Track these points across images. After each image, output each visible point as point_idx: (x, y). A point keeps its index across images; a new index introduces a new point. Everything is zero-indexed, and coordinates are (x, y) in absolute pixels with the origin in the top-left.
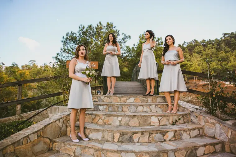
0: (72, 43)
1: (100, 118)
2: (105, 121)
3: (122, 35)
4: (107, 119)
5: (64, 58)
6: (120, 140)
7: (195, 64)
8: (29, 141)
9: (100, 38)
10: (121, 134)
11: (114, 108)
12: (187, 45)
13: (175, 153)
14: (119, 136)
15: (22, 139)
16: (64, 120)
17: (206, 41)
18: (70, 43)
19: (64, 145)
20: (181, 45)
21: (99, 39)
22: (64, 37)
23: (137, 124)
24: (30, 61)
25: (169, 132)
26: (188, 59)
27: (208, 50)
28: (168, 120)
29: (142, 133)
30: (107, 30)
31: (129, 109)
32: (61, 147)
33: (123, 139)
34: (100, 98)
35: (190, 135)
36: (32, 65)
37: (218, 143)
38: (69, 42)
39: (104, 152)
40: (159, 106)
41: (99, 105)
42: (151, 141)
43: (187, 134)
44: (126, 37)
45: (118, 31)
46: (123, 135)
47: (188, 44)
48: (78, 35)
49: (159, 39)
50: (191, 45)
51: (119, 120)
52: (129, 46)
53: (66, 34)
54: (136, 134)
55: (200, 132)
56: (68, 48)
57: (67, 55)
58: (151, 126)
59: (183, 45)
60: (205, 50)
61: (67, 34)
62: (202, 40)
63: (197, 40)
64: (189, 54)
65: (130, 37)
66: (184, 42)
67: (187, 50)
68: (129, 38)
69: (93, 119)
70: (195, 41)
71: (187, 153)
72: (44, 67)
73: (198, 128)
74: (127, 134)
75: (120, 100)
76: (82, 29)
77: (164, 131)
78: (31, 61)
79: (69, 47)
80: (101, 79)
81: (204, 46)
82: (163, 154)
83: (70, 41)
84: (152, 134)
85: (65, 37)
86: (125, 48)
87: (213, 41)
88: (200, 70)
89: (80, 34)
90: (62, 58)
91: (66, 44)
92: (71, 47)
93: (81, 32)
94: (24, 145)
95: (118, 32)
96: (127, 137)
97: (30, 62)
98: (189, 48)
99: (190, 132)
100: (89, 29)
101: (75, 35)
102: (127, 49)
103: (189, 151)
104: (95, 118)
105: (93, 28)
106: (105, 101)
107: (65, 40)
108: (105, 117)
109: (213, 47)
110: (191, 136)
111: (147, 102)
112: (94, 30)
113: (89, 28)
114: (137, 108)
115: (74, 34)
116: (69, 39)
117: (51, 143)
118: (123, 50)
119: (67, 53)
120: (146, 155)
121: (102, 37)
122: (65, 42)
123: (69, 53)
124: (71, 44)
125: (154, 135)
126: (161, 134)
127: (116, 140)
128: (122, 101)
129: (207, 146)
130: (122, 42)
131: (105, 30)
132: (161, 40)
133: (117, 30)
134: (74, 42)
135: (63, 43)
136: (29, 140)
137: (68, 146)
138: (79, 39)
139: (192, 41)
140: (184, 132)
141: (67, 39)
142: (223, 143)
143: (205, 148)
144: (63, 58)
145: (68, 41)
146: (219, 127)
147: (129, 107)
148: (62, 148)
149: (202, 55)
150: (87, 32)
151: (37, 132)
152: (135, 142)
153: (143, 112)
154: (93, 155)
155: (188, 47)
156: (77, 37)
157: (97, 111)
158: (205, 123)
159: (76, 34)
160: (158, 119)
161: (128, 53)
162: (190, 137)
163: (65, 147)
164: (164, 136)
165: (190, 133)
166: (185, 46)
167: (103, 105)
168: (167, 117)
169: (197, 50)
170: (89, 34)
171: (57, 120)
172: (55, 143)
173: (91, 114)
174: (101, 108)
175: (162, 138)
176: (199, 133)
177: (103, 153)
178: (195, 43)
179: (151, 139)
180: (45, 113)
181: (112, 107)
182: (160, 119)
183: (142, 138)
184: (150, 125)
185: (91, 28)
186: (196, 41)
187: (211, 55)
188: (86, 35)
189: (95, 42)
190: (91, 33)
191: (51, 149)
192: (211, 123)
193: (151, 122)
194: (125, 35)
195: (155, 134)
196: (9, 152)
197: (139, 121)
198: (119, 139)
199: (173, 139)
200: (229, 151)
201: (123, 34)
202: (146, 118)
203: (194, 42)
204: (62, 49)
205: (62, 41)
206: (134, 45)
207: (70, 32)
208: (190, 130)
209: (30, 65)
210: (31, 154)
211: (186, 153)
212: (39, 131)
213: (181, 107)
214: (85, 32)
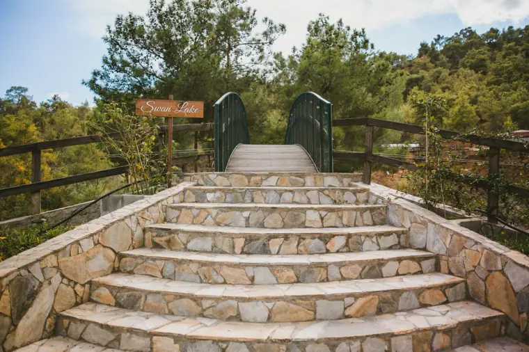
0: (133, 43)
1: (208, 215)
2: (217, 220)
3: (264, 24)
4: (221, 216)
5: (113, 85)
6: (245, 250)
7: (460, 99)
8: (80, 251)
9: (205, 31)
10: (246, 240)
11: (236, 196)
12: (446, 45)
13: (340, 268)
14: (243, 243)
15: (69, 246)
16: (139, 218)
17: (501, 32)
18: (127, 44)
19: (142, 261)
20: (430, 45)
21: (204, 34)
22: (109, 27)
23: (280, 223)
24: (11, 90)
25: (336, 237)
26: (444, 85)
27: (504, 57)
28: (341, 218)
29: (286, 237)
30: (222, 10)
31: (265, 198)
32: (137, 264)
33: (250, 248)
34: (208, 177)
35: (378, 245)
36: (16, 100)
37: (426, 258)
38: (123, 40)
39: (216, 267)
40: (326, 192)
41: (205, 191)
42: (301, 251)
43: (373, 242)
44: (273, 29)
45: (251, 12)
46: (251, 240)
47: (447, 43)
48: (148, 23)
49: (356, 34)
50: (458, 44)
51: (244, 217)
52: (281, 53)
53: (115, 20)
54: (275, 240)
55: (401, 240)
56: (121, 57)
57: (121, 75)
58: (306, 227)
59: (432, 44)
60: (493, 59)
61: (119, 19)
62: (489, 30)
63: (473, 29)
64: (449, 71)
65: (283, 27)
66: (436, 37)
67: (444, 58)
68: (280, 32)
69: (194, 217)
70: (468, 34)
71: (363, 269)
72: (53, 106)
73: (396, 232)
74: (258, 239)
75: (249, 182)
76: (157, 8)
77: (326, 234)
78: (15, 88)
79: (124, 54)
80: (210, 140)
81: (493, 47)
82: (319, 269)
83: (126, 39)
84: (304, 239)
85: (113, 29)
86: (271, 59)
87: (520, 31)
88: (475, 114)
89: (152, 21)
90: (107, 85)
91: (117, 46)
92: (129, 55)
93: (155, 15)
94: (72, 257)
95: (254, 14)
96: (257, 244)
97: (13, 93)
98: (450, 53)
99: (378, 238)
100: (177, 8)
101: (139, 23)
102: (277, 62)
103: (367, 268)
104: (198, 215)
105: (187, 4)
106: (218, 183)
107: (113, 35)
108: (218, 213)
109: (520, 48)
110: (381, 246)
111: (304, 185)
112: (189, 9)
113: (176, 4)
114: (281, 195)
115: (138, 21)
116: (124, 34)
117: (117, 259)
118: (266, 64)
119: (120, 72)
120: (288, 270)
121: (210, 27)
122: (114, 43)
123: (126, 72)
124: (129, 48)
125: (307, 241)
126: (321, 240)
127: (238, 250)
128: (252, 183)
129: (405, 261)
130: (263, 40)
131: (218, 10)
132: (364, 36)
133: (249, 9)
134: (137, 42)
135: (108, 45)
136: (80, 248)
137: (150, 261)
138: (151, 33)
139: (459, 33)
140: (367, 238)
141: (118, 32)
142: (437, 258)
143: (399, 263)
144: (109, 84)
145: (121, 40)
146: (432, 228)
147: (264, 194)
148: (139, 267)
149: (484, 73)
150: (173, 15)
151: (92, 235)
152: (273, 253)
153: (294, 202)
154: (197, 273)
155: (447, 49)
156: (146, 28)
157: (202, 202)
158: (411, 223)
159: (142, 20)
160: (320, 215)
161: (280, 72)
162: (378, 248)
163: (145, 264)
164: (326, 243)
165: (379, 240)
166: (439, 48)
167: (214, 191)
168: (338, 211)
169: (473, 58)
170: (177, 21)
171: (126, 217)
172: (124, 260)
173: (190, 208)
174: (210, 196)
175: (323, 247)
176: (399, 243)
177: (214, 269)
178: (469, 38)
179: (301, 248)
180: (92, 210)
181: (233, 195)
182: (323, 216)
183: (286, 246)
184: (303, 225)
185: (181, 5)
186: (470, 33)
187: (510, 73)
188: (169, 22)
189: (193, 43)
190: (181, 18)
191: (116, 269)
192: (420, 223)
193: (305, 221)
194: (271, 23)
195: (310, 240)
196: (49, 265)
197: (283, 219)
198: (243, 249)
199: (345, 249)
200: (447, 272)
201: (266, 19)
202: (296, 213)
203: (464, 35)
204: (105, 61)
205: (106, 40)
206: (294, 49)
207: (125, 15)
208: (380, 235)
209: (12, 100)
210: (85, 274)
211: (360, 269)
212: (95, 234)
213: (373, 194)
214: (166, 16)
